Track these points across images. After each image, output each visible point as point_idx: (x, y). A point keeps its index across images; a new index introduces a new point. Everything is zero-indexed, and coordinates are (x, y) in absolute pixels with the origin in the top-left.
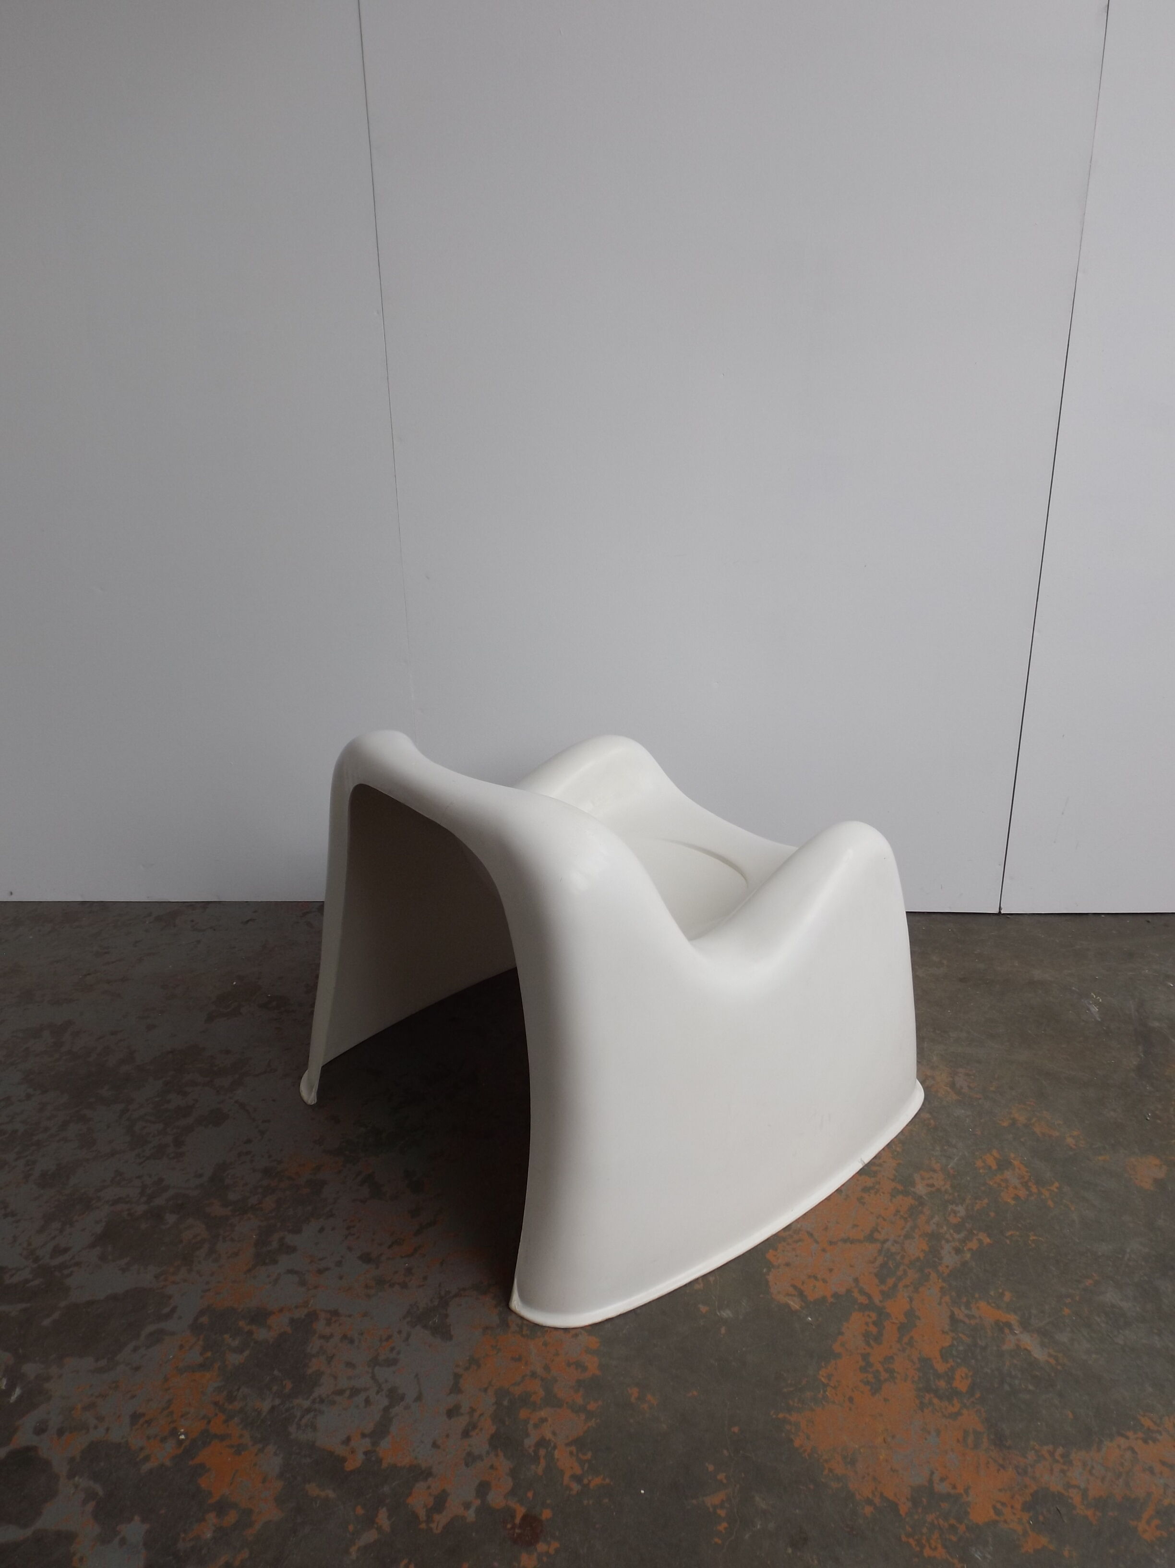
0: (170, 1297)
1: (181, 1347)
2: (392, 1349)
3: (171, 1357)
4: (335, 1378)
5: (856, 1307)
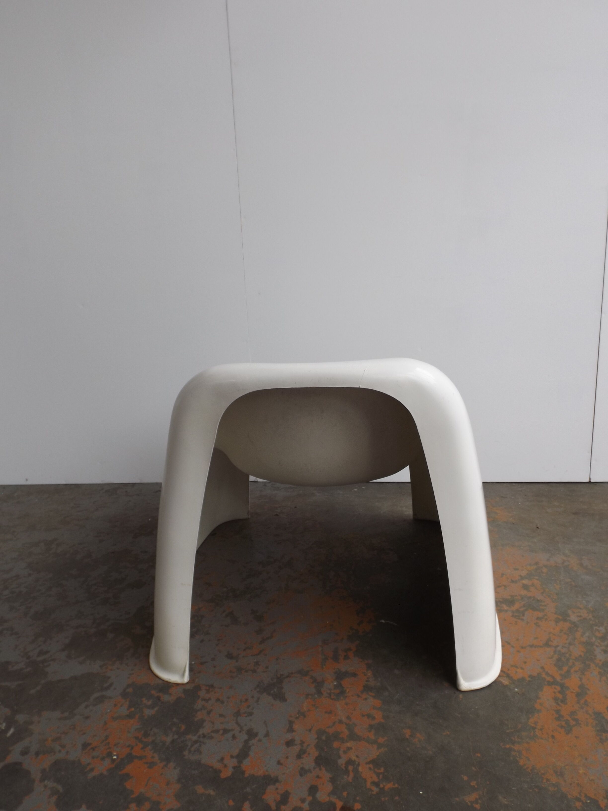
0: (109, 678)
1: (115, 705)
2: (248, 707)
3: (109, 711)
4: (213, 723)
5: (546, 683)
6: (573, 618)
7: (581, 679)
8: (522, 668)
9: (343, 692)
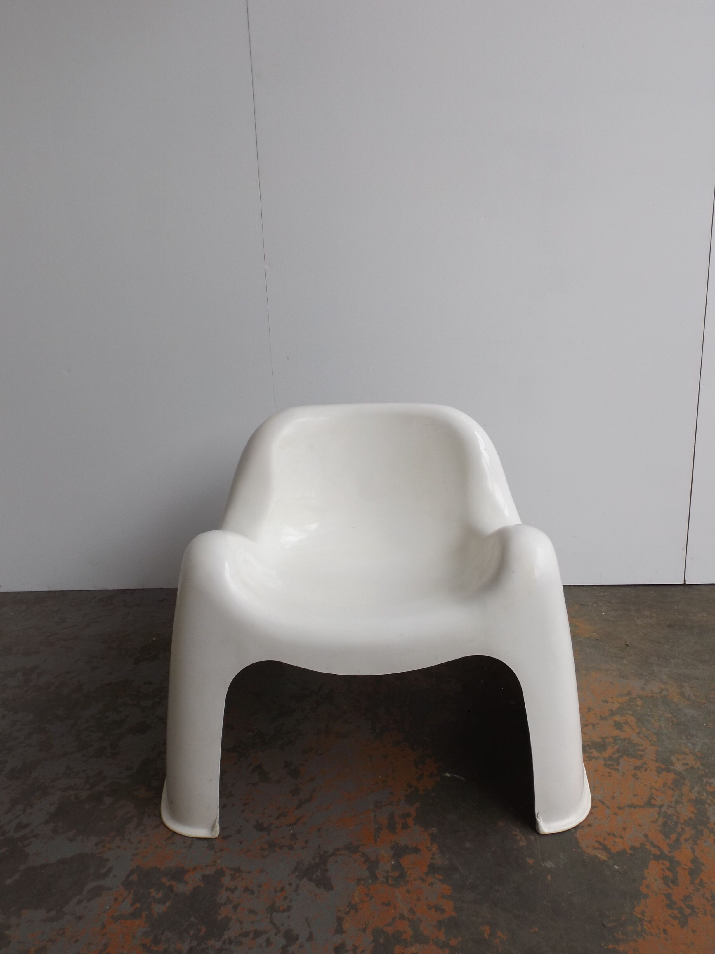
0: (107, 860)
1: (116, 900)
2: (285, 898)
3: (108, 908)
4: (241, 923)
5: (651, 857)
6: (679, 767)
7: (693, 851)
8: (621, 837)
9: (402, 875)
